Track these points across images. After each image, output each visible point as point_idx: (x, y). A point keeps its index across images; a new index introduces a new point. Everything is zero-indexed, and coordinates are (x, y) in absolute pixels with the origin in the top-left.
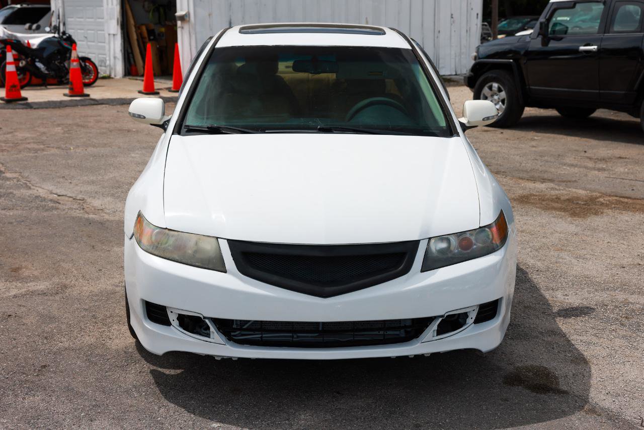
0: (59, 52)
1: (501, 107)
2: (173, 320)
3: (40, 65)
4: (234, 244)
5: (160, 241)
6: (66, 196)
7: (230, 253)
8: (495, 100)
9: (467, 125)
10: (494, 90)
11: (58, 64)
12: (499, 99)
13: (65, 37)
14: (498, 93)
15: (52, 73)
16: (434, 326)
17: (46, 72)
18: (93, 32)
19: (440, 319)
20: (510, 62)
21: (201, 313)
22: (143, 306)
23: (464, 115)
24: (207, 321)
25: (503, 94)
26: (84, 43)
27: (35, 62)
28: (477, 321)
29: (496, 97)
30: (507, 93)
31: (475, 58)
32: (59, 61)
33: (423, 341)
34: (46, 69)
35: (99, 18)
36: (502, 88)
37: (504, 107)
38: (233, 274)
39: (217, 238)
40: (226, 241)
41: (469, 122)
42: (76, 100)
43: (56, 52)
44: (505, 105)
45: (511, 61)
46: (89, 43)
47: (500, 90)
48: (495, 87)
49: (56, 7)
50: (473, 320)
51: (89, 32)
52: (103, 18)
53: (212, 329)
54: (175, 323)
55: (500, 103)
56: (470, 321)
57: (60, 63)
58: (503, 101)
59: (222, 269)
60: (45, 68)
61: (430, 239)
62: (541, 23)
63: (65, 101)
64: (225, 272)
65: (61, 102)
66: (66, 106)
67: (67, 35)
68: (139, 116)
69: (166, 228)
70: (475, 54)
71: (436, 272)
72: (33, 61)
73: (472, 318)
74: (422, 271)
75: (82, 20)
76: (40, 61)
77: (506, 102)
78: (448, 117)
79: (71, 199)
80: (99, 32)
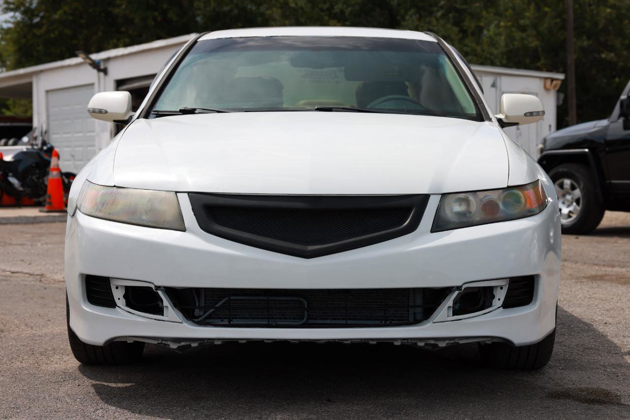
0: (38, 165)
1: (575, 208)
2: (119, 299)
3: (13, 180)
4: (196, 197)
5: (106, 201)
6: (21, 272)
7: (190, 207)
8: (568, 200)
9: (505, 121)
10: (567, 189)
11: (36, 180)
12: (572, 199)
13: (45, 148)
14: (571, 191)
15: (28, 190)
16: (450, 301)
17: (21, 189)
18: (81, 149)
19: (457, 293)
20: (586, 152)
21: (152, 281)
22: (82, 283)
23: (502, 110)
24: (160, 292)
25: (577, 193)
26: (70, 163)
27: (8, 176)
28: (507, 305)
29: (569, 197)
30: (582, 191)
31: (542, 150)
32: (37, 176)
33: (434, 321)
34: (22, 186)
35: (89, 132)
36: (576, 185)
37: (579, 208)
38: (193, 232)
39: (176, 192)
40: (187, 194)
41: (506, 117)
42: (54, 216)
43: (34, 165)
44: (581, 205)
45: (587, 150)
46: (77, 163)
47: (573, 188)
48: (567, 184)
49: (39, 121)
50: (500, 303)
51: (77, 149)
52: (93, 131)
53: (166, 302)
54: (121, 302)
55: (574, 204)
56: (498, 302)
57: (38, 178)
58: (578, 201)
59: (180, 227)
60: (20, 184)
61: (444, 195)
62: (622, 102)
63: (40, 217)
64: (184, 230)
65: (35, 218)
66: (42, 222)
67: (49, 146)
68: (100, 111)
69: (115, 186)
70: (541, 146)
71: (450, 233)
72: (6, 176)
73: (499, 299)
74: (432, 231)
75: (69, 135)
76: (15, 176)
77: (581, 202)
78: (479, 105)
79: (27, 275)
80: (89, 148)
